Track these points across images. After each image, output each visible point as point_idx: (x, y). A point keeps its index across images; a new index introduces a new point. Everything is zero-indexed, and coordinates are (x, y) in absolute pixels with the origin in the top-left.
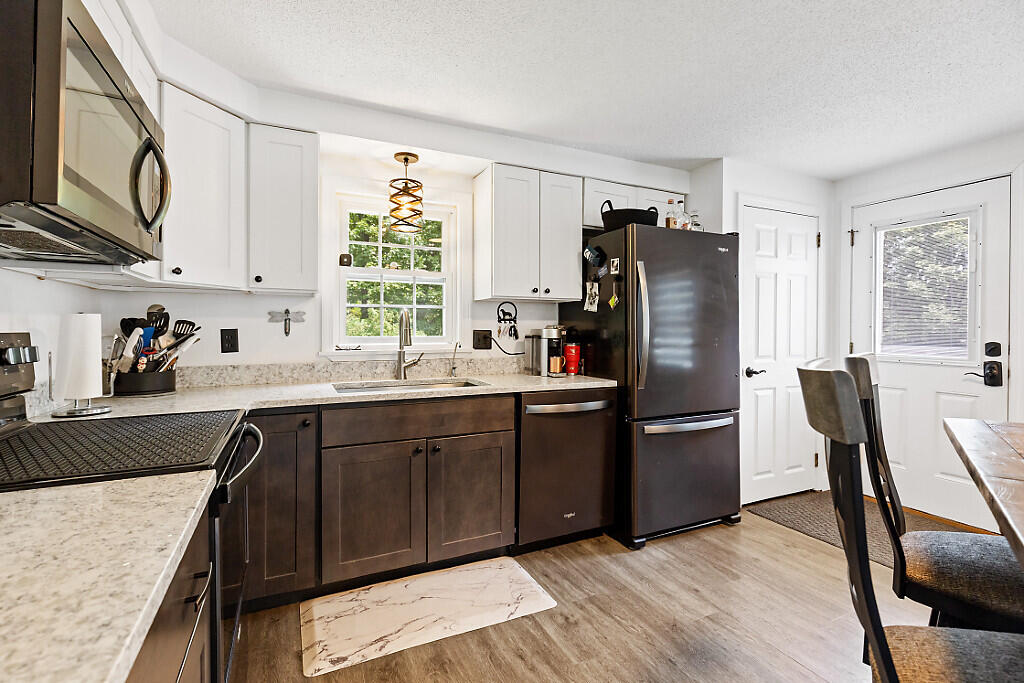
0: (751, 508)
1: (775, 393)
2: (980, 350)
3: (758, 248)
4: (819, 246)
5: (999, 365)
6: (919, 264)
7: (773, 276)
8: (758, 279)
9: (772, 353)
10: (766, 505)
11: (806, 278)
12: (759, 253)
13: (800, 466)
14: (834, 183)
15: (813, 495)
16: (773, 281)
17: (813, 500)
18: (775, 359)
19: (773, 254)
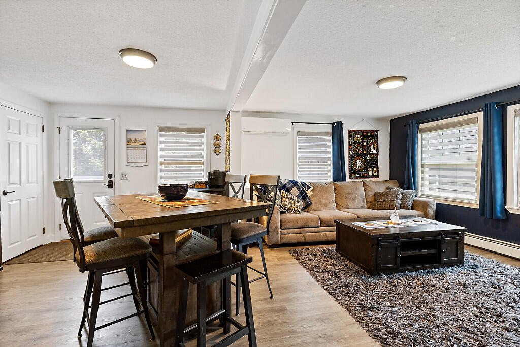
0: (7, 263)
1: (20, 202)
2: (107, 177)
3: (9, 129)
4: (43, 131)
5: (112, 181)
6: (88, 139)
7: (18, 143)
8: (9, 145)
9: (18, 182)
10: (17, 258)
11: (37, 145)
12: (10, 131)
13: (35, 235)
14: (50, 104)
15: (43, 247)
16: (18, 146)
17: (43, 249)
18: (20, 185)
19: (18, 132)
